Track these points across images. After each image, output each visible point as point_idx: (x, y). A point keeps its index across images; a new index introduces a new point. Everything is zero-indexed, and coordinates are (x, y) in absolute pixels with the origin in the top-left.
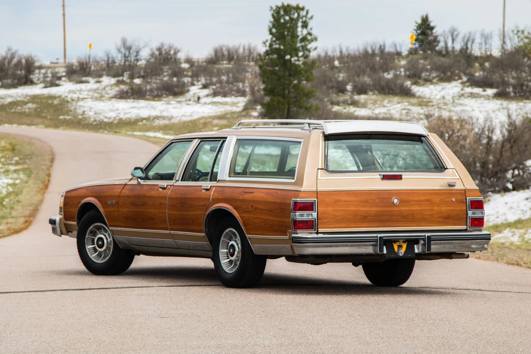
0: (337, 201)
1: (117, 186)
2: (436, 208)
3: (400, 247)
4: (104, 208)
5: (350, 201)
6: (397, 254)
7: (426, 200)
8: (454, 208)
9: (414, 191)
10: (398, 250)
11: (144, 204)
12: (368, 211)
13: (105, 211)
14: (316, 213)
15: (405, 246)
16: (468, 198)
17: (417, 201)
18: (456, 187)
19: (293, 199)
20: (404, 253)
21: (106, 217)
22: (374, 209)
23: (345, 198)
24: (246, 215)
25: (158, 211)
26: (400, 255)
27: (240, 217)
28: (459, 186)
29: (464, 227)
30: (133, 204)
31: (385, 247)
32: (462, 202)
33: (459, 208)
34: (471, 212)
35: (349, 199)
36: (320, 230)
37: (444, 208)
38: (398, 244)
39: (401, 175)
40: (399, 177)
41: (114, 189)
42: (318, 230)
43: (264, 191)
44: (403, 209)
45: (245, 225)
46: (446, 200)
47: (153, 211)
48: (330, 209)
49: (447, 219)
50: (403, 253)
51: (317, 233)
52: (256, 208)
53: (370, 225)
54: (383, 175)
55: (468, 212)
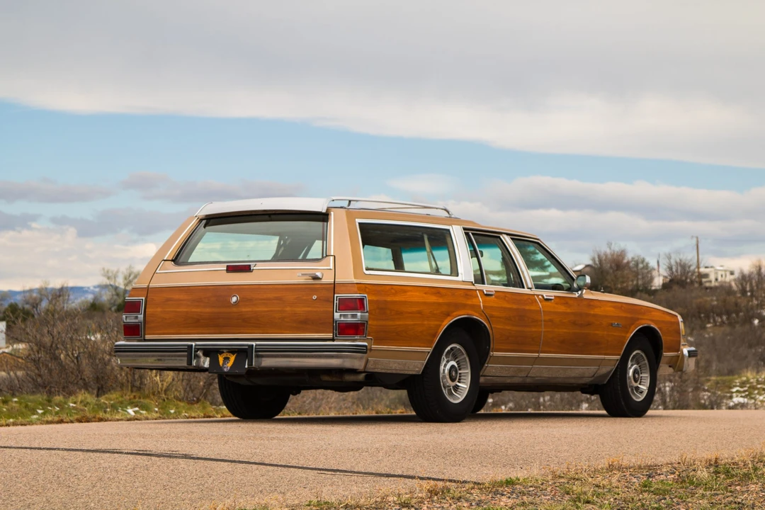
0: (168, 300)
2: (288, 309)
3: (227, 359)
5: (181, 300)
6: (221, 368)
7: (277, 299)
8: (315, 309)
9: (262, 287)
10: (223, 364)
12: (201, 312)
14: (142, 316)
15: (232, 358)
16: (336, 295)
17: (264, 300)
18: (324, 281)
20: (231, 367)
22: (208, 310)
23: (176, 296)
26: (225, 370)
28: (328, 279)
29: (330, 335)
31: (208, 359)
32: (327, 301)
33: (322, 309)
34: (339, 314)
35: (182, 296)
36: (147, 337)
37: (301, 310)
38: (224, 355)
39: (250, 266)
40: (246, 269)
42: (144, 337)
44: (244, 310)
46: (305, 298)
48: (159, 310)
49: (305, 323)
50: (229, 368)
51: (145, 340)
53: (203, 331)
54: (227, 266)
55: (335, 314)
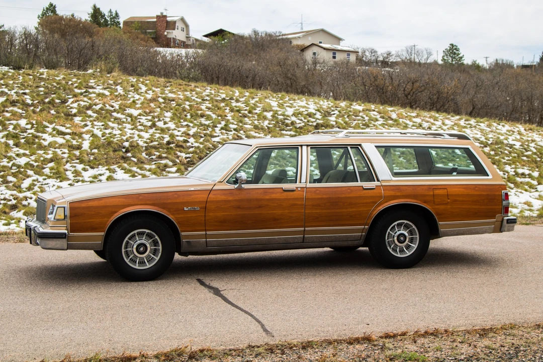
1: (197, 192)
4: (173, 214)
11: (260, 207)
13: (176, 218)
19: (503, 191)
21: (178, 223)
24: (442, 207)
25: (287, 211)
27: (432, 208)
30: (239, 208)
41: (191, 195)
43: (461, 186)
45: (437, 214)
47: (278, 212)
52: (456, 201)
